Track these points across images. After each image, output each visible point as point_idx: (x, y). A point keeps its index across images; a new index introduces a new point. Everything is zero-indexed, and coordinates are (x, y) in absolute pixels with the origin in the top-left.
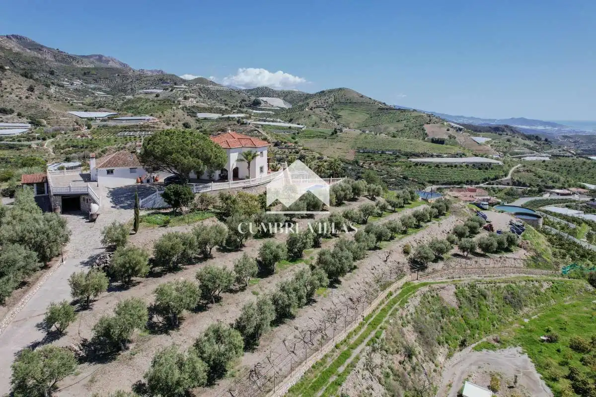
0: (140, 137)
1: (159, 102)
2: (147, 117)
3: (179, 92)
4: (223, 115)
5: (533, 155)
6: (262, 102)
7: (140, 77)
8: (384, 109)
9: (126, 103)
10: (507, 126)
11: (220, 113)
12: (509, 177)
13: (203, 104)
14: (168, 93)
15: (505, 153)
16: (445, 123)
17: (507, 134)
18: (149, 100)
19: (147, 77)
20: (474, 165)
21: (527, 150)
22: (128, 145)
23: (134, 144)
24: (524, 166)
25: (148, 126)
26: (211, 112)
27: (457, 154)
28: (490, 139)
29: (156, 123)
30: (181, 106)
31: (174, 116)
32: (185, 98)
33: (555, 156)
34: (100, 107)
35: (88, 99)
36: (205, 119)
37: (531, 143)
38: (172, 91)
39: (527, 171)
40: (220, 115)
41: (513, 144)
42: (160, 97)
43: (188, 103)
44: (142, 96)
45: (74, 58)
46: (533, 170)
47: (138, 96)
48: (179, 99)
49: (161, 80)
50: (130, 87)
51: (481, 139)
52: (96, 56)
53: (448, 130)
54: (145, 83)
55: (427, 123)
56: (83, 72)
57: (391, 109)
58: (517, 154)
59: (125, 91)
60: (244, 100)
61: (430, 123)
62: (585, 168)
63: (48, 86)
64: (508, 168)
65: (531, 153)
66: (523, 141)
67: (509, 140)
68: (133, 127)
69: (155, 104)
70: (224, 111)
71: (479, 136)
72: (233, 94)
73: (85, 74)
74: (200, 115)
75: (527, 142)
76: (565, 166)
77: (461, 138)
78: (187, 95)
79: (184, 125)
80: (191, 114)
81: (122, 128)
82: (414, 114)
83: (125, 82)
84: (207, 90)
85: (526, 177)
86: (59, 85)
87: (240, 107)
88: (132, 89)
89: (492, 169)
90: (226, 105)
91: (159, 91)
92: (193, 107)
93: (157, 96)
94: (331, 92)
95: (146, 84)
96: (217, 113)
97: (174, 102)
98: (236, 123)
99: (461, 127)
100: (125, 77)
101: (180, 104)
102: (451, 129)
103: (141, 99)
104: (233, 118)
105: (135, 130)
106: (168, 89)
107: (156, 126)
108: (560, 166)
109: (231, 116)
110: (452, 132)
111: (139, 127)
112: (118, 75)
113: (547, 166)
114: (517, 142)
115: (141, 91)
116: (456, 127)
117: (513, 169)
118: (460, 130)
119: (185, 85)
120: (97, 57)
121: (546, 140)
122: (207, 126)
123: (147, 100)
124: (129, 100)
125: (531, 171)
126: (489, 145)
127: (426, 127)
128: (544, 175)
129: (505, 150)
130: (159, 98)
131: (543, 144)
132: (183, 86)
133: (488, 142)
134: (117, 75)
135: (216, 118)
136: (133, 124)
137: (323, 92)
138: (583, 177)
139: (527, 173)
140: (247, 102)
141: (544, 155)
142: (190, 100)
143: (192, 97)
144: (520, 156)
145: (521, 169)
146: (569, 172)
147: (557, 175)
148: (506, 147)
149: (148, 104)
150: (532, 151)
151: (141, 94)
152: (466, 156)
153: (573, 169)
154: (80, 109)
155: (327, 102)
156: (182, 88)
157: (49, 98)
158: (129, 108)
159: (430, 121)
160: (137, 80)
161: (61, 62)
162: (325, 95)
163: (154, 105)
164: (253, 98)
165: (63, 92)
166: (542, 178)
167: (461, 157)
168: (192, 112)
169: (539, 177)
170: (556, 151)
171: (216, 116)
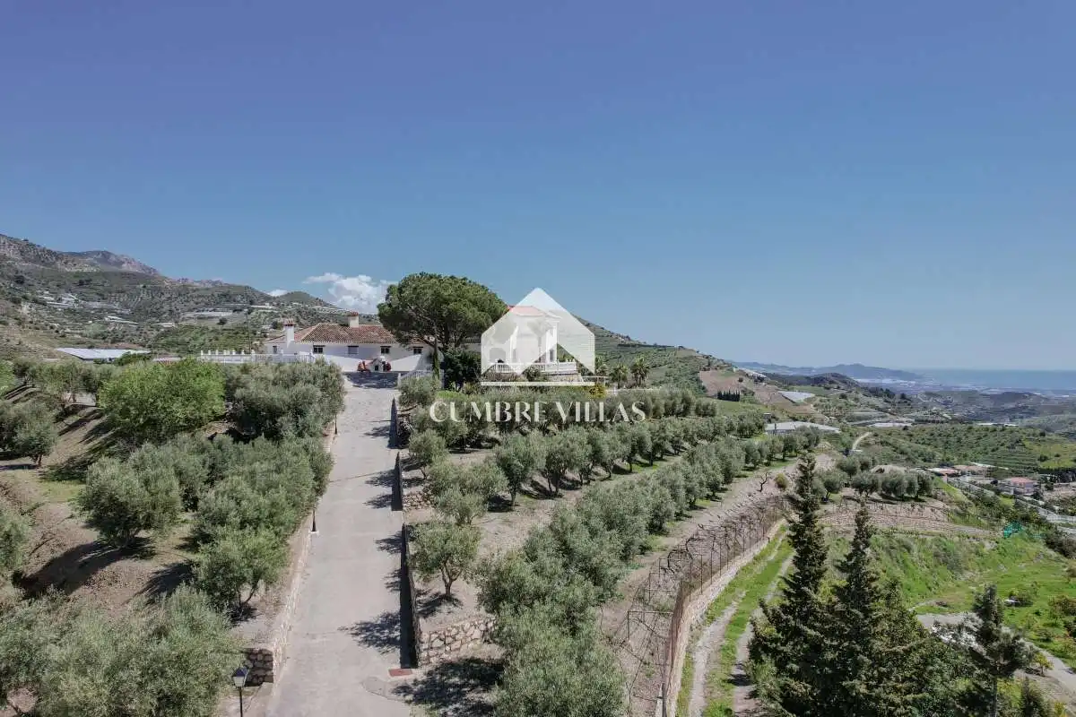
1: (226, 333)
3: (263, 316)
5: (885, 420)
7: (184, 291)
8: (628, 346)
9: (165, 335)
10: (835, 375)
14: (242, 318)
15: (839, 418)
16: (735, 370)
17: (838, 388)
18: (208, 329)
19: (197, 290)
21: (874, 413)
24: (876, 435)
27: (763, 417)
28: (812, 395)
32: (275, 326)
33: (920, 422)
34: (115, 341)
35: (92, 327)
37: (879, 402)
38: (249, 313)
39: (881, 443)
41: (852, 402)
42: (229, 325)
44: (194, 323)
45: (58, 256)
46: (891, 441)
47: (184, 323)
48: (264, 327)
49: (224, 296)
50: (166, 308)
51: (798, 396)
52: (98, 253)
53: (741, 381)
54: (195, 300)
55: (705, 370)
56: (77, 280)
57: (640, 345)
58: (859, 418)
59: (157, 314)
61: (709, 370)
62: (972, 438)
63: (16, 302)
64: (849, 439)
65: (883, 417)
66: (867, 399)
67: (843, 396)
69: (220, 336)
71: (792, 390)
73: (81, 283)
75: (874, 400)
77: (763, 393)
78: (280, 320)
82: (681, 354)
83: (157, 299)
85: (880, 454)
86: (36, 301)
88: (171, 311)
91: (224, 315)
93: (222, 322)
95: (197, 303)
97: (255, 333)
99: (762, 376)
100: (158, 290)
102: (746, 380)
103: (191, 327)
106: (240, 311)
108: (932, 435)
110: (746, 383)
112: (144, 287)
113: (911, 435)
114: (856, 399)
115: (189, 315)
116: (753, 376)
117: (857, 441)
118: (761, 380)
119: (271, 303)
120: (100, 256)
121: (903, 397)
123: (203, 330)
124: (169, 331)
125: (887, 444)
126: (812, 405)
127: (702, 375)
128: (909, 450)
129: (838, 412)
130: (225, 327)
132: (268, 306)
133: (809, 400)
134: (142, 286)
138: (970, 453)
139: (881, 447)
141: (904, 419)
144: (864, 422)
145: (872, 440)
146: (947, 445)
147: (929, 449)
148: (840, 408)
149: (206, 336)
150: (883, 414)
151: (190, 318)
152: (777, 419)
153: (952, 439)
154: (79, 344)
156: (267, 309)
157: (19, 324)
159: (709, 365)
160: (180, 295)
161: (34, 262)
165: (43, 313)
166: (906, 454)
167: (769, 421)
169: (902, 453)
170: (920, 415)
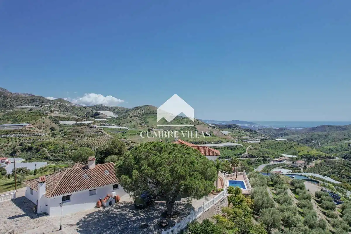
0: (19, 138)
2: (24, 124)
3: (47, 108)
4: (77, 122)
6: (100, 114)
7: (17, 98)
9: (7, 115)
11: (75, 121)
12: (247, 153)
13: (63, 115)
14: (38, 108)
16: (206, 124)
17: (236, 129)
18: (25, 112)
19: (22, 97)
20: (228, 147)
21: (249, 138)
22: (9, 144)
23: (14, 143)
24: (253, 146)
25: (26, 130)
26: (69, 120)
27: (219, 142)
28: (230, 132)
29: (31, 128)
30: (48, 116)
31: (44, 123)
32: (51, 111)
33: (262, 140)
36: (65, 125)
37: (248, 133)
38: (41, 106)
39: (255, 149)
40: (75, 122)
41: (242, 134)
42: (33, 111)
43: (53, 115)
44: (19, 110)
47: (16, 110)
48: (47, 112)
49: (32, 99)
50: (9, 104)
51: (226, 132)
53: (208, 128)
55: (197, 125)
58: (244, 139)
59: (5, 107)
60: (89, 113)
61: (198, 124)
62: (279, 146)
64: (245, 147)
65: (251, 139)
66: (245, 133)
67: (239, 132)
68: (13, 131)
69: (29, 115)
70: (77, 119)
71: (223, 130)
72: (81, 109)
74: (61, 122)
76: (270, 145)
78: (53, 109)
79: (51, 129)
80: (55, 121)
81: (4, 132)
83: (5, 100)
84: (65, 106)
85: (255, 152)
87: (87, 116)
88: (11, 105)
89: (238, 149)
90: (77, 115)
91: (32, 107)
92: (57, 117)
93: (31, 110)
94: (141, 107)
95: (21, 102)
96: (73, 121)
97: (43, 114)
98: (86, 127)
99: (214, 126)
100: (6, 97)
101: (47, 115)
102: (210, 127)
103: (18, 112)
104: (84, 124)
105: (15, 133)
106: (38, 105)
107: (31, 130)
108: (268, 145)
109: (83, 122)
110: (211, 129)
111: (19, 131)
113: (262, 145)
115: (18, 107)
116: (212, 126)
117: (247, 148)
119: (50, 103)
121: (255, 131)
122: (66, 129)
123: (23, 113)
124: (9, 113)
125: (256, 149)
126: (230, 135)
129: (238, 138)
131: (254, 133)
132: (49, 104)
133: (229, 134)
135: (73, 124)
136: (13, 129)
137: (137, 107)
138: (279, 150)
139: (254, 150)
140: (91, 114)
141: (257, 139)
142: (54, 112)
143: (56, 111)
145: (252, 148)
147: (268, 150)
148: (238, 136)
149: (24, 115)
151: (18, 108)
155: (140, 113)
156: (48, 105)
158: (10, 118)
160: (15, 99)
162: (138, 109)
163: (28, 116)
164: (94, 111)
166: (262, 152)
167: (221, 143)
168: (56, 120)
169: (261, 152)
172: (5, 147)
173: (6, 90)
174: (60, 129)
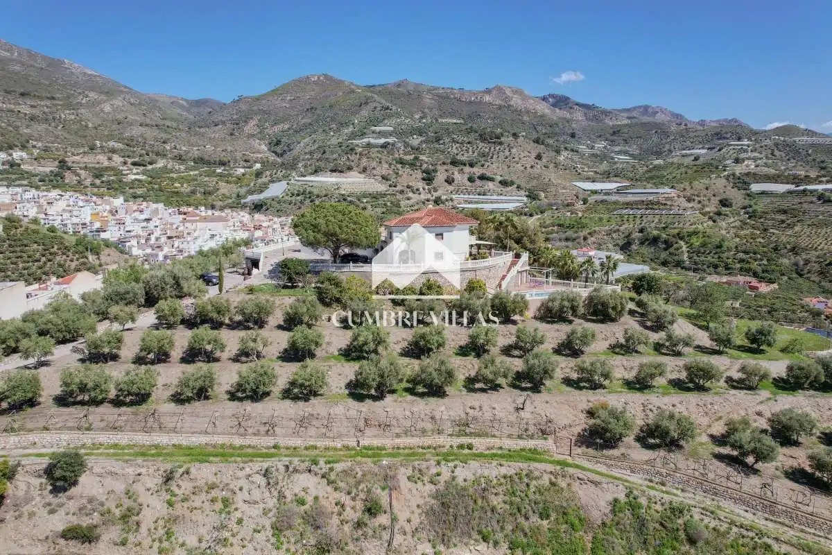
0: (642, 217)
1: (695, 168)
2: (667, 190)
3: (731, 152)
4: (798, 186)
9: (650, 171)
11: (792, 184)
13: (766, 169)
14: (715, 154)
18: (683, 165)
22: (622, 228)
23: (631, 226)
25: (658, 203)
26: (776, 182)
29: (671, 199)
30: (726, 173)
31: (707, 189)
32: (737, 161)
35: (604, 166)
36: (763, 193)
38: (720, 150)
40: (792, 187)
42: (700, 161)
43: (739, 169)
44: (677, 160)
47: (670, 160)
48: (728, 162)
49: (717, 134)
50: (667, 147)
52: (640, 107)
54: (691, 140)
56: (613, 130)
63: (558, 152)
68: (636, 203)
69: (689, 171)
70: (801, 179)
73: (614, 133)
74: (755, 188)
79: (721, 201)
80: (740, 185)
81: (623, 204)
83: (664, 141)
84: (791, 145)
86: (572, 150)
88: (668, 150)
91: (702, 152)
92: (748, 174)
93: (696, 159)
96: (788, 183)
97: (717, 168)
98: (814, 199)
100: (665, 134)
101: (725, 170)
103: (673, 164)
104: (811, 192)
105: (639, 207)
106: (714, 148)
107: (669, 203)
109: (810, 187)
111: (645, 203)
112: (656, 132)
115: (678, 153)
119: (749, 139)
120: (642, 108)
122: (760, 206)
123: (680, 166)
124: (655, 167)
130: (698, 163)
132: (744, 142)
134: (654, 131)
135: (784, 190)
136: (638, 199)
142: (746, 162)
143: (749, 159)
149: (679, 171)
151: (677, 156)
154: (588, 179)
156: (741, 145)
157: (556, 167)
158: (652, 178)
161: (592, 120)
163: (686, 173)
165: (576, 158)
168: (742, 182)
171: (781, 188)
172: (615, 232)
173: (681, 115)
174: (747, 202)
